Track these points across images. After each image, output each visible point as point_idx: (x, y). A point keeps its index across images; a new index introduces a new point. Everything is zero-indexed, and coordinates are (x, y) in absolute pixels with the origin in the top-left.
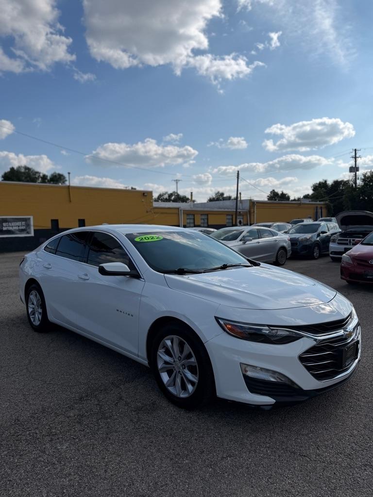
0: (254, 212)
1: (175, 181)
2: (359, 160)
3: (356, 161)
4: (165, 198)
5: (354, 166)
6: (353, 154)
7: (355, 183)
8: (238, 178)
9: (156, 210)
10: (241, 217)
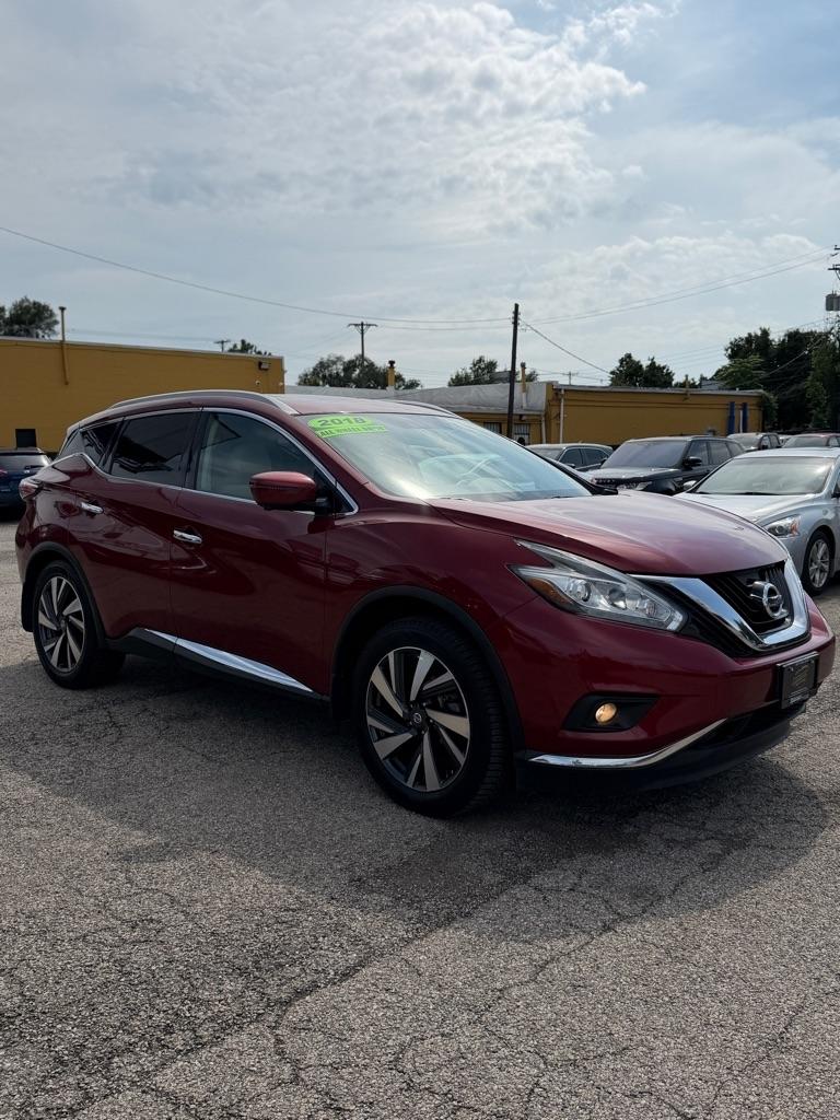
0: (559, 415)
8: (516, 324)
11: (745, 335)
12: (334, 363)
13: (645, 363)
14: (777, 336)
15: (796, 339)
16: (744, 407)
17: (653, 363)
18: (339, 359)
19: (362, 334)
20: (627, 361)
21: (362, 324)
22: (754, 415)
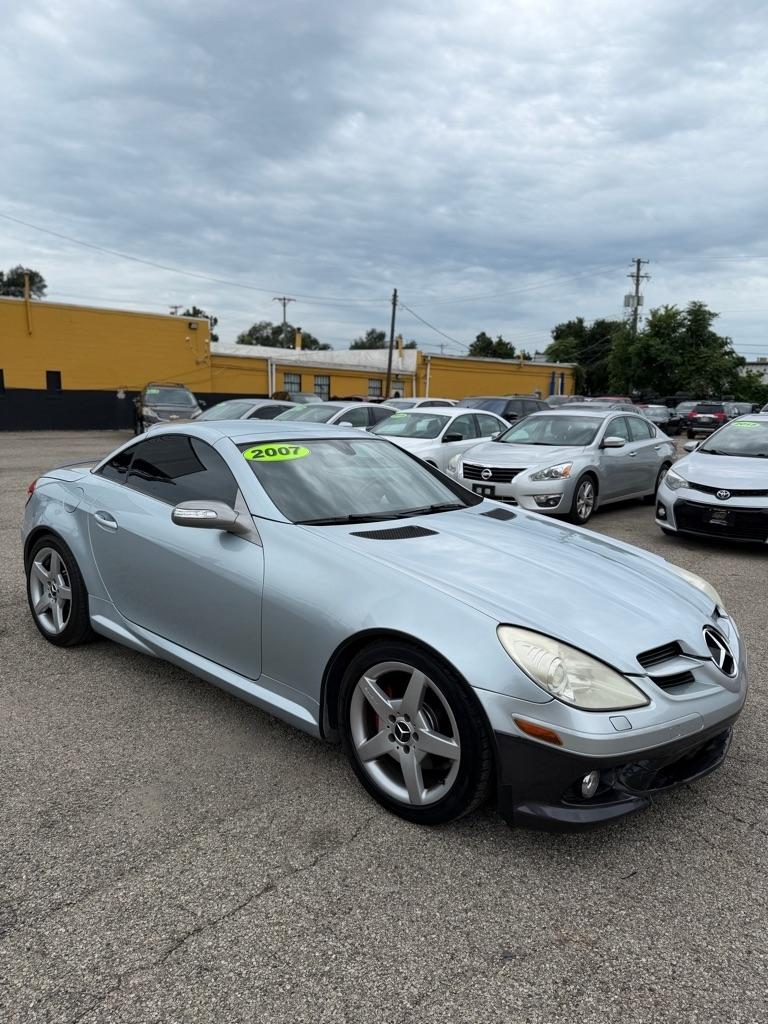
0: (426, 376)
1: (280, 299)
2: (643, 283)
3: (638, 285)
4: (265, 335)
5: (634, 294)
6: (634, 270)
7: (634, 326)
8: (394, 305)
9: (217, 361)
10: (400, 385)
11: (566, 322)
12: (265, 328)
13: (495, 340)
15: (603, 327)
16: (562, 376)
17: (501, 340)
18: (269, 324)
19: (284, 306)
20: (482, 337)
21: (284, 299)
22: (569, 382)
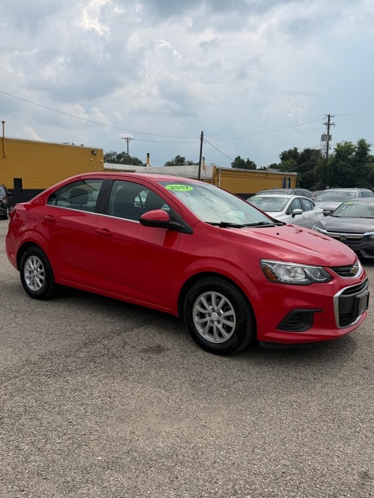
0: (218, 180)
1: (125, 139)
2: (332, 127)
3: (328, 129)
5: (327, 134)
7: (327, 153)
8: (202, 140)
11: (288, 150)
12: (113, 155)
13: (246, 160)
14: (300, 151)
15: (308, 152)
16: (289, 179)
17: (248, 160)
18: (115, 153)
19: (128, 142)
20: (238, 159)
21: (128, 138)
22: (293, 183)
